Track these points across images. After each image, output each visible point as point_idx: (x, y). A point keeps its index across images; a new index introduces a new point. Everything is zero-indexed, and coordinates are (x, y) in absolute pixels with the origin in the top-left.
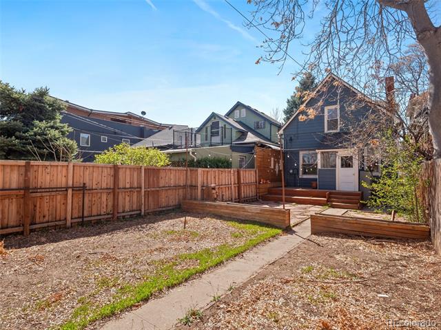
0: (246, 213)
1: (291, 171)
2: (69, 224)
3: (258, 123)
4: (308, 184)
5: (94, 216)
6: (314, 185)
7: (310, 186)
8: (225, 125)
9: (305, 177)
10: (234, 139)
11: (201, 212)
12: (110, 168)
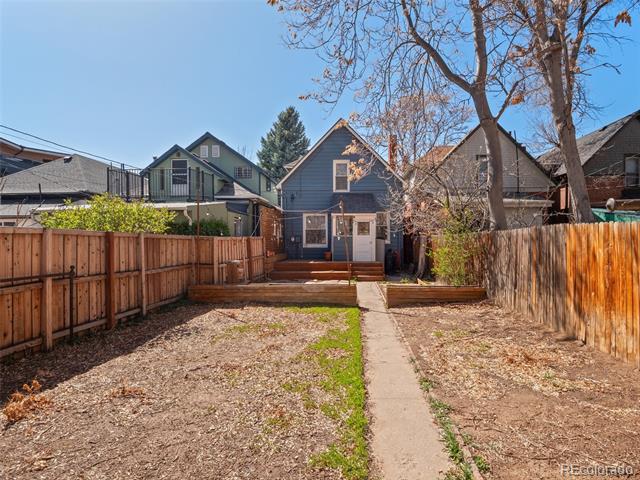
0: (304, 295)
1: (293, 239)
2: (49, 343)
3: (240, 170)
4: (321, 255)
5: (81, 324)
6: (328, 256)
7: (324, 259)
8: (198, 168)
9: (310, 246)
10: (216, 191)
11: (230, 301)
12: (100, 237)
